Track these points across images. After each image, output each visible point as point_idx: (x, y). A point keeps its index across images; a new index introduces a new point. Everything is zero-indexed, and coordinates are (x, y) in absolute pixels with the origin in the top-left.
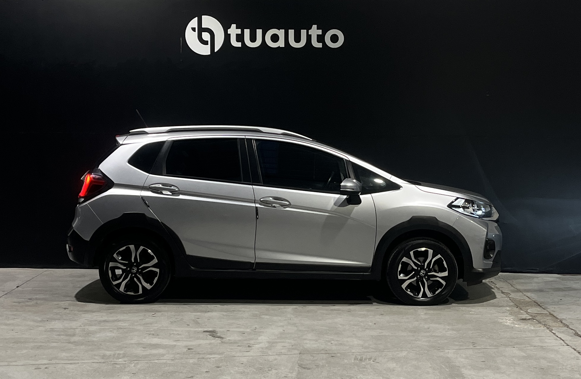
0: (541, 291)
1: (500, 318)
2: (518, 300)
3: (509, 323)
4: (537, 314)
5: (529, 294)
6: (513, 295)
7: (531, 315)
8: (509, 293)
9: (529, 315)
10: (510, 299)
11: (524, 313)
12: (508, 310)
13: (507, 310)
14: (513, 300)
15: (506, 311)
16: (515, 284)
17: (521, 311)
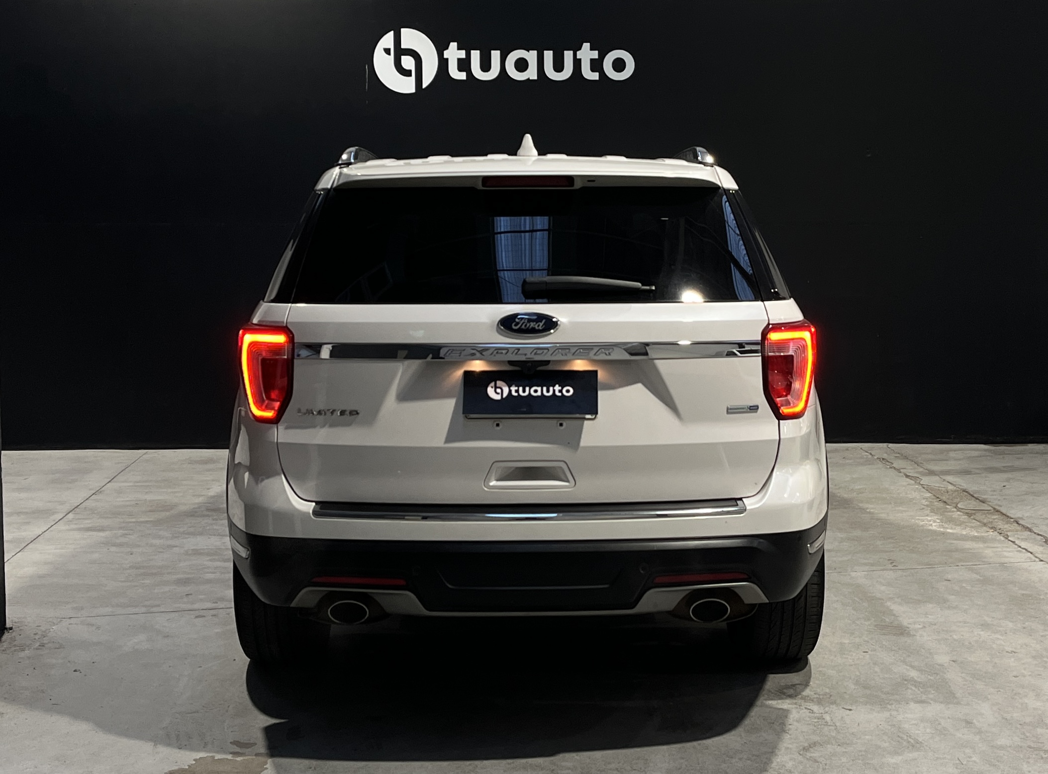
0: (966, 472)
1: (919, 519)
2: (936, 488)
3: (935, 526)
4: (974, 512)
5: (950, 478)
6: (925, 480)
7: (966, 513)
8: (918, 477)
9: (960, 511)
10: (924, 488)
11: (953, 510)
12: (927, 506)
13: (925, 505)
14: (928, 489)
15: (923, 507)
16: (922, 462)
17: (948, 507)
